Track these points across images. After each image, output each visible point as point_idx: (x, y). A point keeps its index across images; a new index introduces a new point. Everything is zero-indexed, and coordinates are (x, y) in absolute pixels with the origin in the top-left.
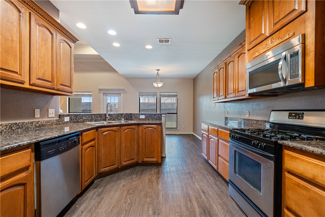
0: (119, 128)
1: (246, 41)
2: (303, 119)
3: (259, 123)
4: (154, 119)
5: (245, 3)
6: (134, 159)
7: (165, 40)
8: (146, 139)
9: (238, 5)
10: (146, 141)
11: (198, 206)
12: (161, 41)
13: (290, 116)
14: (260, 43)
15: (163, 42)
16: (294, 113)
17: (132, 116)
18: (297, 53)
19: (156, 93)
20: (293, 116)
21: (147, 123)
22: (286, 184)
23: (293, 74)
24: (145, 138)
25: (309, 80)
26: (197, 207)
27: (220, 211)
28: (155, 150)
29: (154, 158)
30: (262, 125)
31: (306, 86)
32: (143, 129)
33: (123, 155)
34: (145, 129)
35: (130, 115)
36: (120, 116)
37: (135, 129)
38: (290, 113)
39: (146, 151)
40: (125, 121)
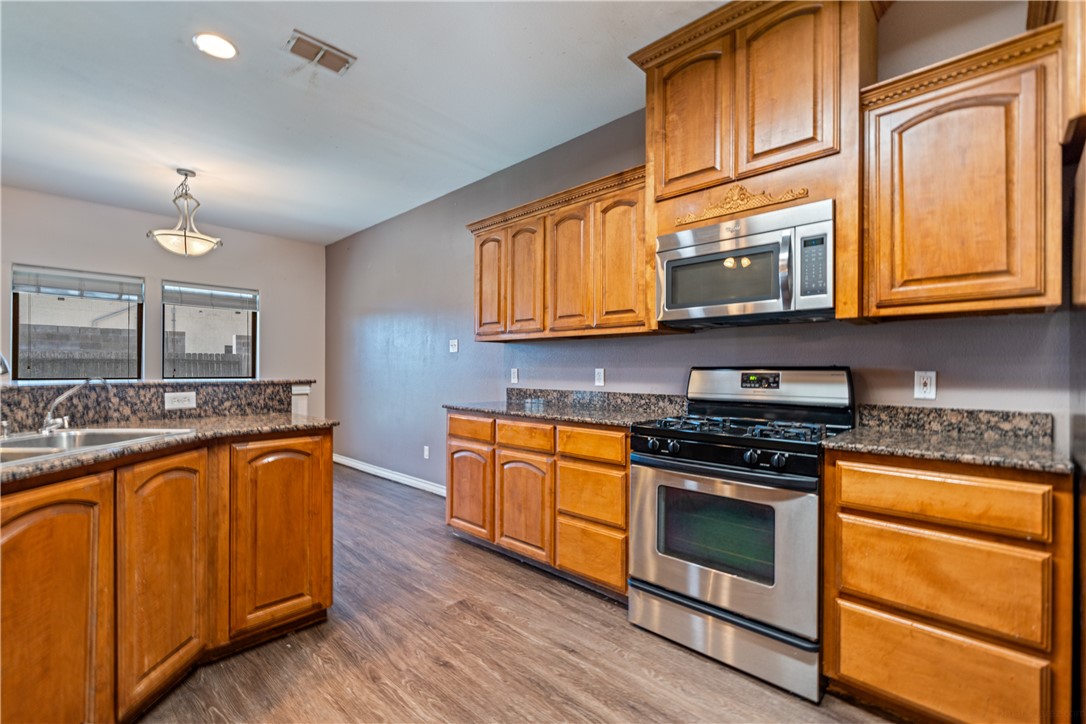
0: (108, 476)
1: (650, 167)
2: (778, 387)
3: (643, 402)
4: (248, 411)
5: (647, 61)
6: (190, 639)
7: (326, 52)
8: (260, 512)
9: (626, 57)
10: (260, 524)
11: (606, 703)
12: (306, 48)
13: (745, 381)
14: (704, 189)
15: (313, 60)
16: (755, 374)
17: (108, 399)
18: (820, 241)
19: (140, 281)
20: (753, 381)
21: (266, 429)
22: (844, 541)
23: (810, 285)
24: (255, 507)
25: (845, 303)
26: (606, 709)
27: (661, 684)
28: (303, 556)
29: (301, 595)
30: (653, 407)
31: (838, 316)
32: (241, 464)
33: (135, 639)
34: (250, 462)
35: (93, 395)
36: (25, 402)
37: (195, 472)
38: (743, 374)
39: (260, 574)
40: (78, 433)
